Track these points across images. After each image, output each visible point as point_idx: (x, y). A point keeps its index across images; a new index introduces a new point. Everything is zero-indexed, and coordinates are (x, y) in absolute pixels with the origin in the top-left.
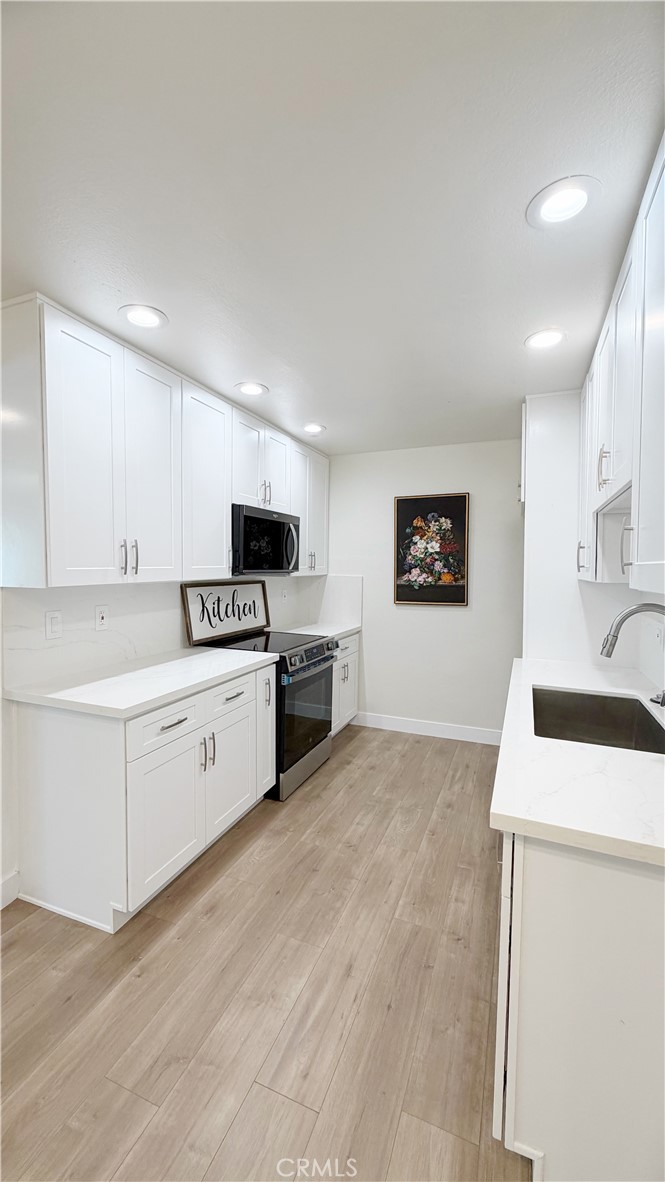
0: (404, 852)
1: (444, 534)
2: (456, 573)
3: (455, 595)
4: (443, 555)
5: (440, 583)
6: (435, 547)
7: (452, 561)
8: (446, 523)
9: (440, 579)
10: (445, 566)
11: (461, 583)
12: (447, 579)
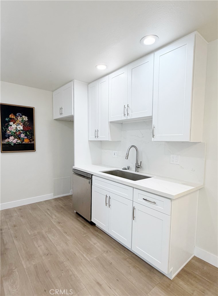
0: (66, 243)
1: (25, 123)
2: (30, 139)
3: (30, 147)
4: (25, 131)
5: (24, 143)
6: (21, 127)
7: (28, 134)
8: (25, 118)
9: (23, 141)
10: (25, 136)
11: (32, 142)
12: (26, 141)
